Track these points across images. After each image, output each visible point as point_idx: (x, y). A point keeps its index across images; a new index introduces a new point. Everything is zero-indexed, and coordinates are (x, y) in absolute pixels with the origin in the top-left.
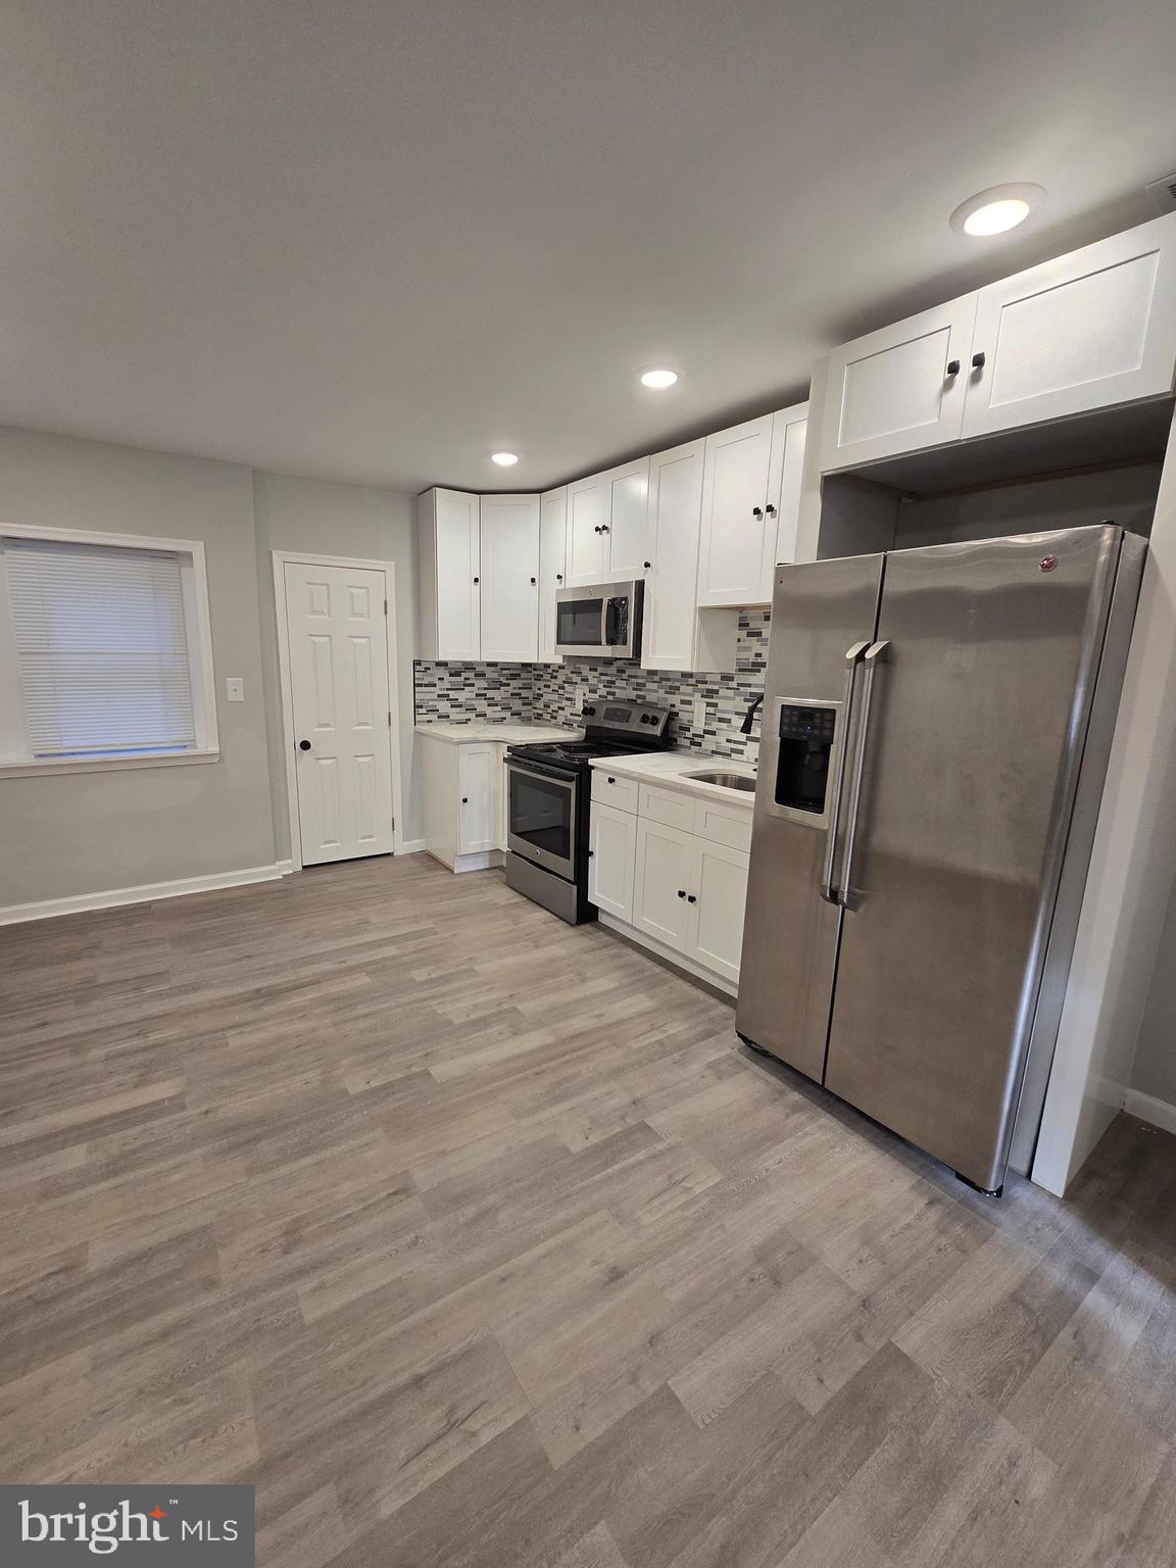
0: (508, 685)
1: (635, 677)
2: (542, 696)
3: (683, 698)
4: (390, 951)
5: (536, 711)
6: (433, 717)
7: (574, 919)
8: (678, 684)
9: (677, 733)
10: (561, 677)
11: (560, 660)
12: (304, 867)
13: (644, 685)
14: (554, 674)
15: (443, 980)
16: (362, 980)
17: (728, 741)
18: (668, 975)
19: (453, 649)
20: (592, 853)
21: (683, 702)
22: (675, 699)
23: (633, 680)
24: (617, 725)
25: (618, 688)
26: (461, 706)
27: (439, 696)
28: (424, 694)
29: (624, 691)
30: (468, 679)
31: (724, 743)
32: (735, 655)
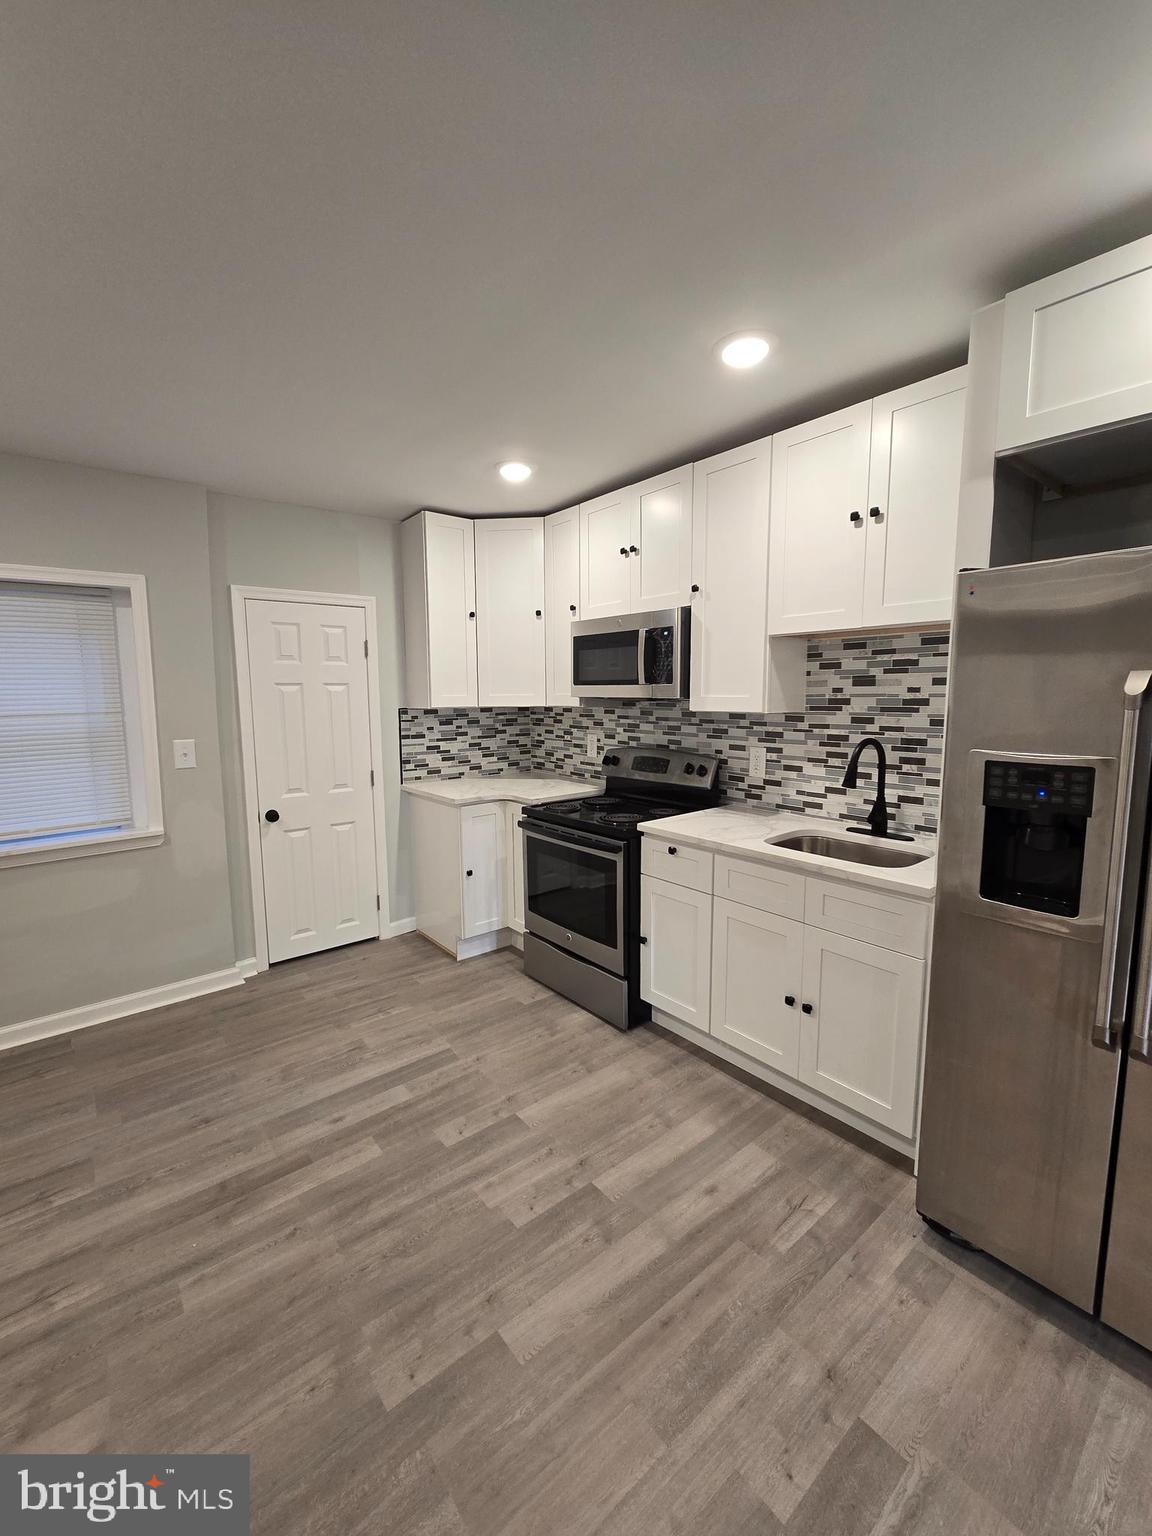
0: (504, 732)
1: (666, 719)
2: (543, 742)
3: (732, 742)
5: (535, 760)
6: (422, 773)
7: (624, 1021)
8: (725, 727)
9: (725, 783)
10: (567, 721)
11: (575, 703)
12: (271, 965)
13: (679, 728)
14: (558, 718)
17: (799, 792)
19: (445, 696)
20: (644, 940)
21: (732, 747)
22: (722, 744)
23: (664, 723)
24: (652, 777)
25: (641, 732)
26: (453, 759)
27: (429, 748)
28: (415, 747)
29: (651, 735)
30: (461, 727)
31: (793, 795)
32: (804, 691)
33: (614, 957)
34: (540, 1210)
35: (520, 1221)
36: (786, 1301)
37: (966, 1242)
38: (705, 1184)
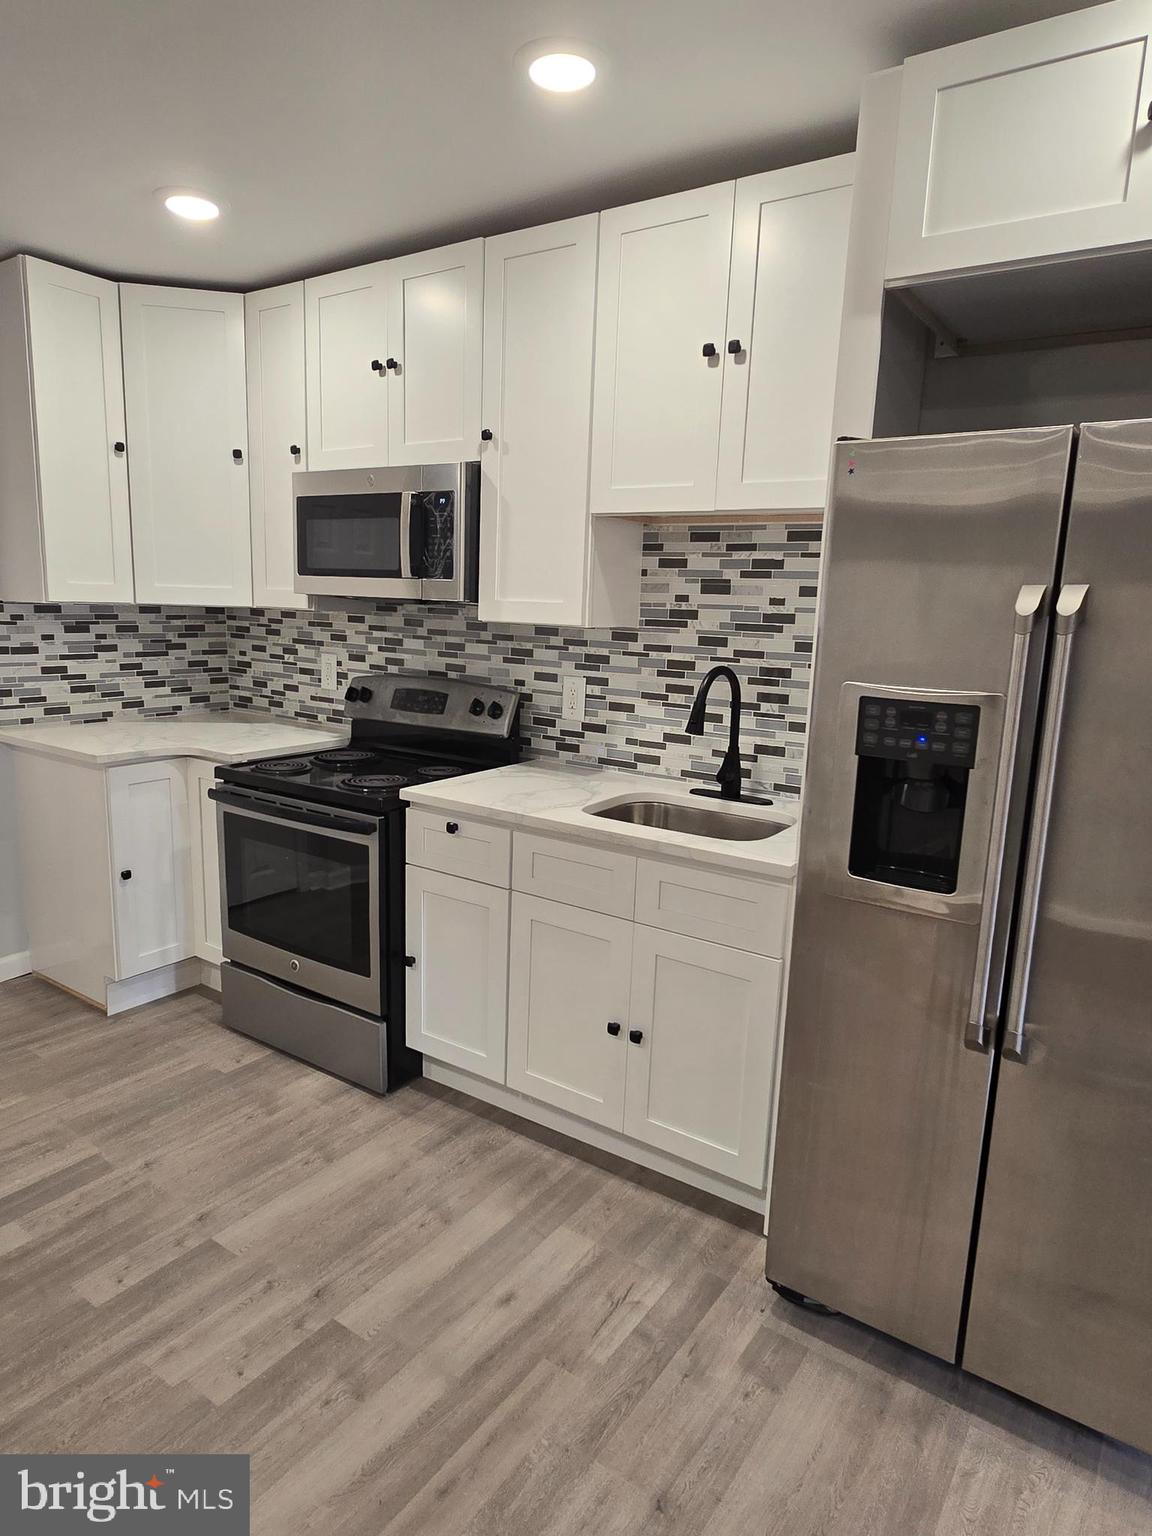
0: (183, 646)
1: (444, 633)
2: (249, 665)
3: (539, 669)
5: (236, 692)
6: (35, 712)
7: (382, 1084)
8: (529, 646)
9: (528, 728)
10: (288, 631)
11: (301, 603)
13: (461, 647)
14: (274, 626)
17: (630, 741)
19: (73, 582)
20: (411, 961)
21: (539, 676)
22: (525, 671)
23: (439, 638)
24: (421, 720)
25: (405, 651)
27: (45, 670)
29: (420, 657)
30: (104, 637)
31: (622, 746)
32: (636, 598)
33: (366, 989)
34: (253, 1373)
35: (221, 1397)
36: (605, 1425)
38: (500, 1291)
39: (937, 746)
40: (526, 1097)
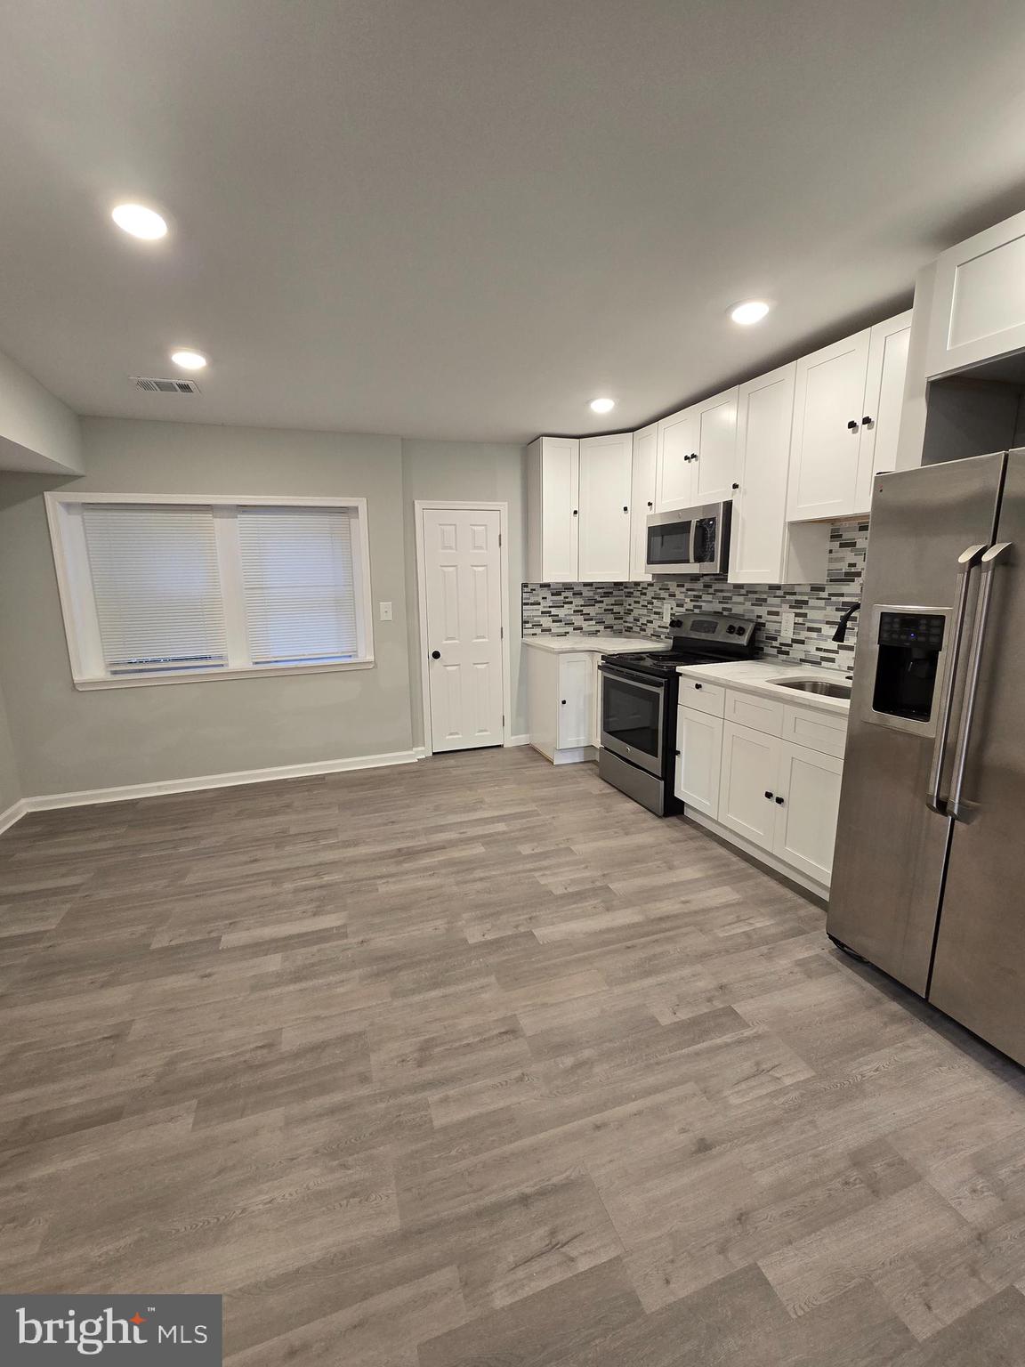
0: (602, 602)
1: (722, 591)
2: (632, 610)
3: (770, 609)
4: (501, 827)
5: (626, 624)
6: (538, 631)
7: (661, 812)
8: (765, 596)
9: (762, 642)
10: (650, 593)
11: (649, 578)
12: (434, 754)
13: (731, 598)
14: (644, 591)
15: (545, 856)
16: (479, 850)
17: (818, 649)
18: (753, 870)
19: (554, 573)
20: (679, 752)
21: (770, 613)
22: (762, 611)
23: (719, 594)
24: (703, 636)
25: (704, 601)
26: (561, 621)
27: (542, 612)
28: (532, 612)
29: (710, 604)
30: (567, 598)
31: (814, 652)
32: (826, 566)
33: (655, 763)
37: (860, 957)
39: (921, 639)
40: (731, 831)
